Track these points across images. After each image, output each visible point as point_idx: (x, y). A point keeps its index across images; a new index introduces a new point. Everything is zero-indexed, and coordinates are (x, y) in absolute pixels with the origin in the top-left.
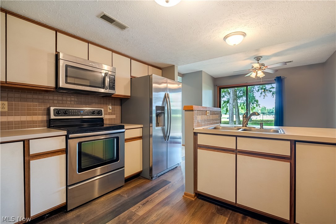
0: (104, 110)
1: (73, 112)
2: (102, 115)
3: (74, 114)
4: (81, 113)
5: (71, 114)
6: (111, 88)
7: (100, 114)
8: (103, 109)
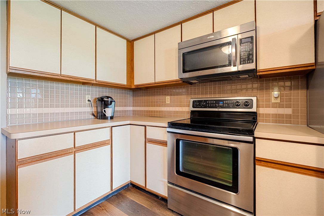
0: (257, 99)
1: (213, 103)
2: (251, 107)
3: (211, 105)
4: (220, 105)
5: (208, 105)
6: (243, 61)
7: (249, 107)
8: (254, 99)
